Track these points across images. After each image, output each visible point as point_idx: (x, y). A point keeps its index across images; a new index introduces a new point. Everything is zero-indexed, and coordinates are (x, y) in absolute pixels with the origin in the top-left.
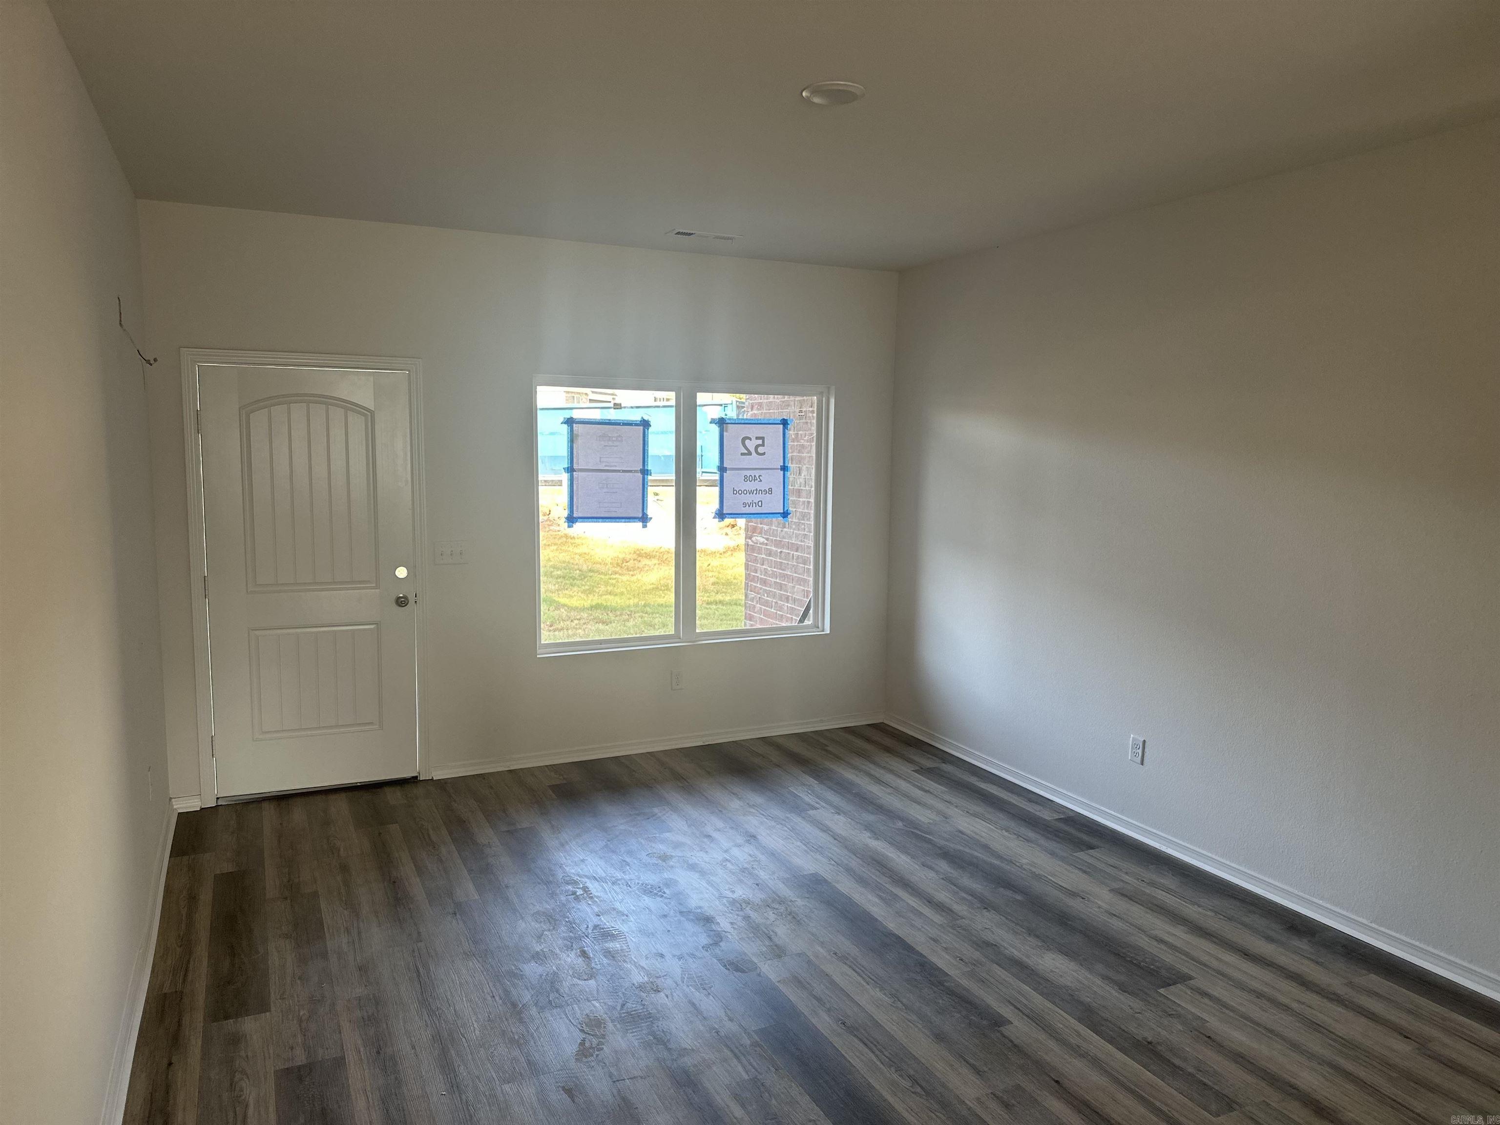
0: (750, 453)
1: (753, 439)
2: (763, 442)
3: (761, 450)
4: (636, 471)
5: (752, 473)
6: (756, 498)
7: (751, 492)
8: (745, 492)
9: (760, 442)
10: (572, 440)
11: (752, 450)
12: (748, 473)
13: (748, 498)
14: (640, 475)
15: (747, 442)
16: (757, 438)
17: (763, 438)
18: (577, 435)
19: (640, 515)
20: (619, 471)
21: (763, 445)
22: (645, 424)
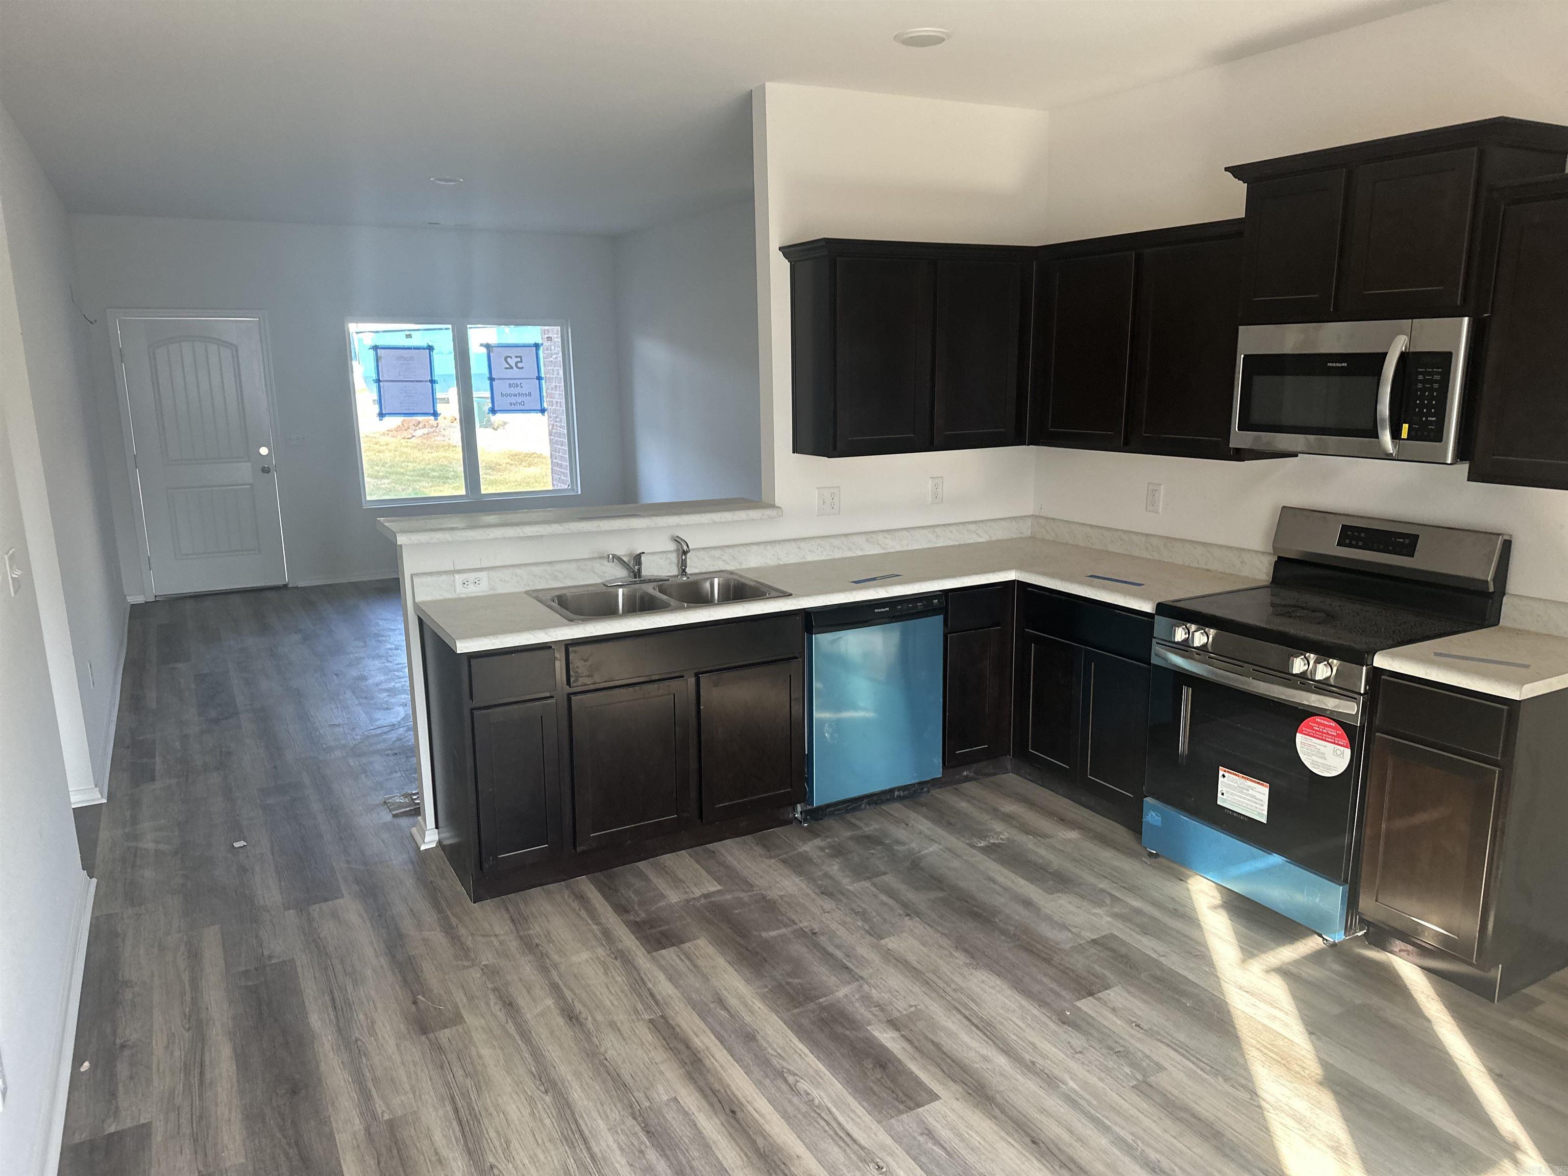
0: (511, 368)
1: (513, 357)
2: (521, 359)
3: (519, 365)
4: (426, 381)
5: (515, 382)
6: (520, 399)
7: (515, 395)
8: (510, 395)
9: (519, 359)
10: (377, 360)
11: (514, 366)
12: (511, 382)
13: (513, 400)
14: (430, 384)
15: (509, 359)
16: (516, 357)
17: (521, 357)
18: (381, 357)
19: (432, 412)
20: (413, 381)
21: (521, 361)
22: (430, 348)
